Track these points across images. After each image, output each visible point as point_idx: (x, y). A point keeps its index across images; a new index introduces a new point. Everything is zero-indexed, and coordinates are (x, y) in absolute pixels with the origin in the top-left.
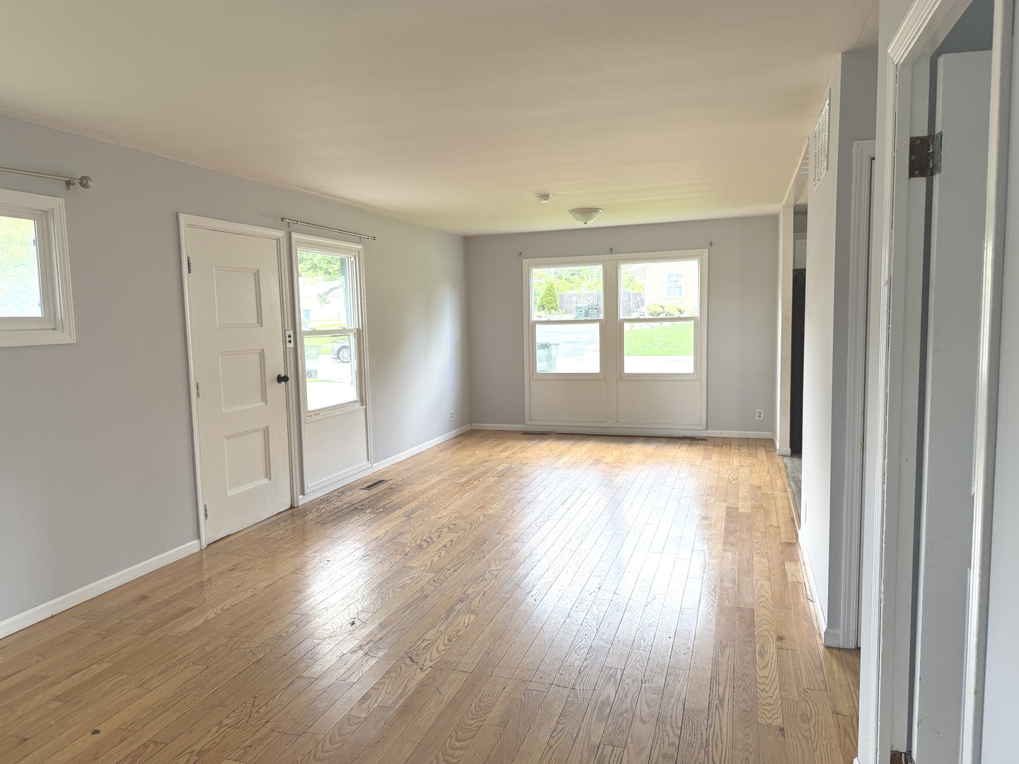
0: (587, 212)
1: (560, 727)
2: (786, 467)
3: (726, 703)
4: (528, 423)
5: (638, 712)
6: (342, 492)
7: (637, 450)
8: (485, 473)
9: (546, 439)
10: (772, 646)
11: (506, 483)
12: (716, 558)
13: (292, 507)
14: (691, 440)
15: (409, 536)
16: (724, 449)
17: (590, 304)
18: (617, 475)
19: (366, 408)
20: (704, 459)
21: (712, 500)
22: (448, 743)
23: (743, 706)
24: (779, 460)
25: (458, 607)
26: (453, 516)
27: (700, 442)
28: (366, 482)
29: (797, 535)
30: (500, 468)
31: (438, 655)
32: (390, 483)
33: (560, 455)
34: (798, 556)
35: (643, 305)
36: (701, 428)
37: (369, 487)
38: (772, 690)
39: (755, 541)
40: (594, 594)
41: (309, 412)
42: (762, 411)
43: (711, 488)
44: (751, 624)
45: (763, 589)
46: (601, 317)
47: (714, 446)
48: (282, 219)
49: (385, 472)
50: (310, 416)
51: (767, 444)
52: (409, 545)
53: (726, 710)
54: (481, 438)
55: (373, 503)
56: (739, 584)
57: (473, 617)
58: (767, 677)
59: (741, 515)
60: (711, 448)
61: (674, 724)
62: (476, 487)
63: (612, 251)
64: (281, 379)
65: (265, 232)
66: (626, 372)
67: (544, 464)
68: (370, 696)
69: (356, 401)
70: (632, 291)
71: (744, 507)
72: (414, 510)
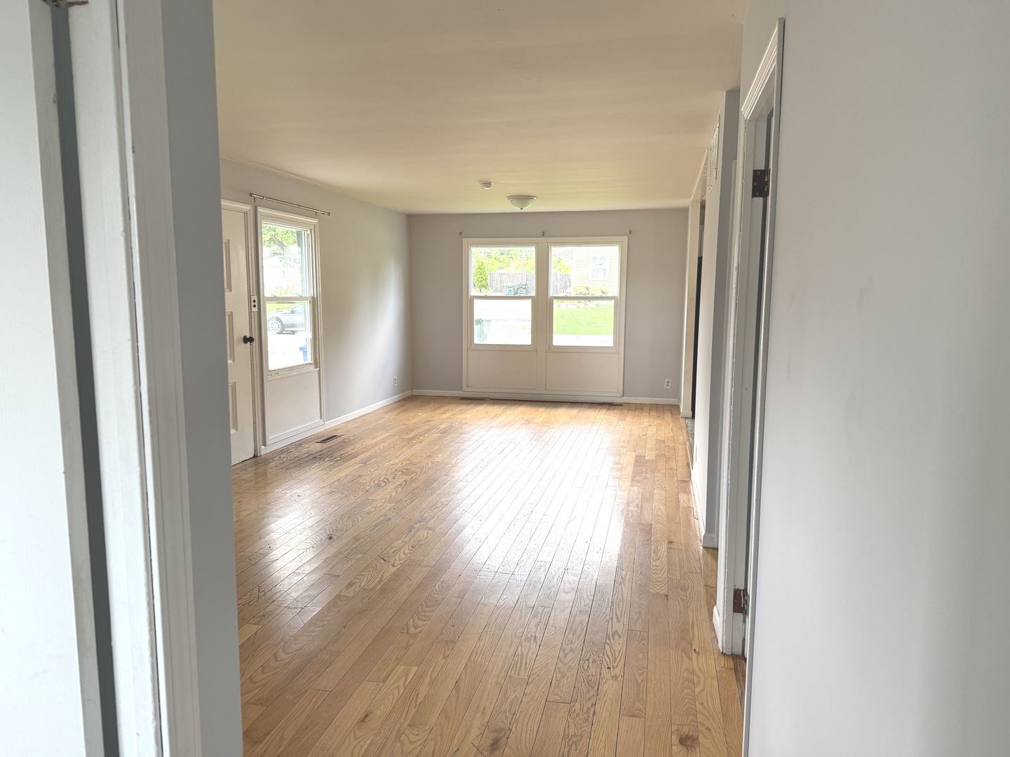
0: (524, 199)
1: (504, 597)
2: (687, 427)
3: (627, 581)
4: (466, 390)
5: (562, 587)
6: (299, 444)
7: (562, 413)
8: (429, 430)
9: (482, 404)
10: (664, 548)
11: (448, 438)
12: (624, 490)
13: (255, 456)
14: (610, 405)
15: (368, 478)
16: (637, 413)
17: (519, 283)
18: (545, 433)
19: (319, 371)
20: (619, 420)
21: (624, 450)
22: (420, 609)
23: (639, 582)
24: (682, 421)
25: (417, 526)
26: (405, 463)
27: (617, 407)
28: (321, 437)
29: (690, 475)
30: (443, 426)
31: (405, 556)
32: (343, 438)
33: (496, 416)
34: (689, 490)
35: (570, 286)
36: (618, 395)
37: (324, 441)
38: (661, 573)
39: (657, 479)
40: (527, 516)
41: (270, 371)
42: (670, 381)
43: (624, 442)
44: (649, 532)
45: (660, 511)
46: (533, 294)
47: (629, 410)
48: (251, 195)
49: (337, 430)
50: (271, 375)
51: (674, 409)
52: (368, 484)
53: (627, 585)
54: (422, 402)
55: (330, 453)
56: (641, 508)
57: (430, 532)
58: (658, 566)
59: (647, 461)
60: (626, 412)
61: (588, 594)
62: (421, 442)
63: (543, 234)
64: (247, 340)
65: (235, 205)
66: (554, 344)
67: (481, 423)
68: (354, 584)
69: (310, 364)
70: (559, 272)
71: (650, 455)
72: (369, 459)
